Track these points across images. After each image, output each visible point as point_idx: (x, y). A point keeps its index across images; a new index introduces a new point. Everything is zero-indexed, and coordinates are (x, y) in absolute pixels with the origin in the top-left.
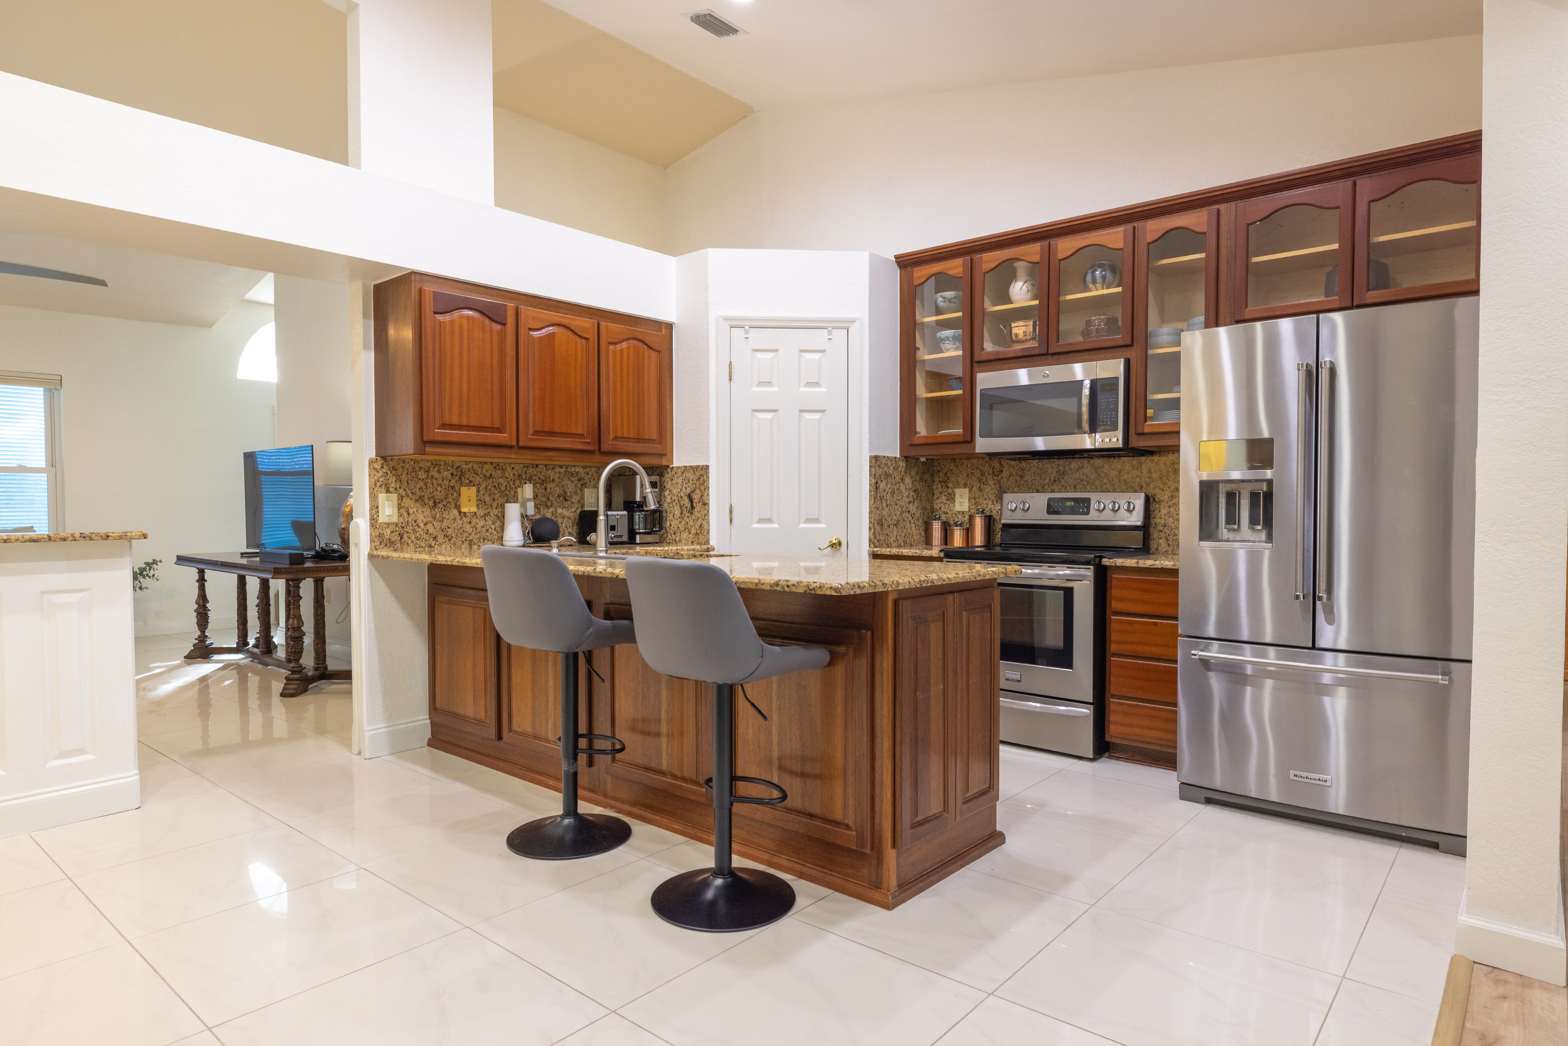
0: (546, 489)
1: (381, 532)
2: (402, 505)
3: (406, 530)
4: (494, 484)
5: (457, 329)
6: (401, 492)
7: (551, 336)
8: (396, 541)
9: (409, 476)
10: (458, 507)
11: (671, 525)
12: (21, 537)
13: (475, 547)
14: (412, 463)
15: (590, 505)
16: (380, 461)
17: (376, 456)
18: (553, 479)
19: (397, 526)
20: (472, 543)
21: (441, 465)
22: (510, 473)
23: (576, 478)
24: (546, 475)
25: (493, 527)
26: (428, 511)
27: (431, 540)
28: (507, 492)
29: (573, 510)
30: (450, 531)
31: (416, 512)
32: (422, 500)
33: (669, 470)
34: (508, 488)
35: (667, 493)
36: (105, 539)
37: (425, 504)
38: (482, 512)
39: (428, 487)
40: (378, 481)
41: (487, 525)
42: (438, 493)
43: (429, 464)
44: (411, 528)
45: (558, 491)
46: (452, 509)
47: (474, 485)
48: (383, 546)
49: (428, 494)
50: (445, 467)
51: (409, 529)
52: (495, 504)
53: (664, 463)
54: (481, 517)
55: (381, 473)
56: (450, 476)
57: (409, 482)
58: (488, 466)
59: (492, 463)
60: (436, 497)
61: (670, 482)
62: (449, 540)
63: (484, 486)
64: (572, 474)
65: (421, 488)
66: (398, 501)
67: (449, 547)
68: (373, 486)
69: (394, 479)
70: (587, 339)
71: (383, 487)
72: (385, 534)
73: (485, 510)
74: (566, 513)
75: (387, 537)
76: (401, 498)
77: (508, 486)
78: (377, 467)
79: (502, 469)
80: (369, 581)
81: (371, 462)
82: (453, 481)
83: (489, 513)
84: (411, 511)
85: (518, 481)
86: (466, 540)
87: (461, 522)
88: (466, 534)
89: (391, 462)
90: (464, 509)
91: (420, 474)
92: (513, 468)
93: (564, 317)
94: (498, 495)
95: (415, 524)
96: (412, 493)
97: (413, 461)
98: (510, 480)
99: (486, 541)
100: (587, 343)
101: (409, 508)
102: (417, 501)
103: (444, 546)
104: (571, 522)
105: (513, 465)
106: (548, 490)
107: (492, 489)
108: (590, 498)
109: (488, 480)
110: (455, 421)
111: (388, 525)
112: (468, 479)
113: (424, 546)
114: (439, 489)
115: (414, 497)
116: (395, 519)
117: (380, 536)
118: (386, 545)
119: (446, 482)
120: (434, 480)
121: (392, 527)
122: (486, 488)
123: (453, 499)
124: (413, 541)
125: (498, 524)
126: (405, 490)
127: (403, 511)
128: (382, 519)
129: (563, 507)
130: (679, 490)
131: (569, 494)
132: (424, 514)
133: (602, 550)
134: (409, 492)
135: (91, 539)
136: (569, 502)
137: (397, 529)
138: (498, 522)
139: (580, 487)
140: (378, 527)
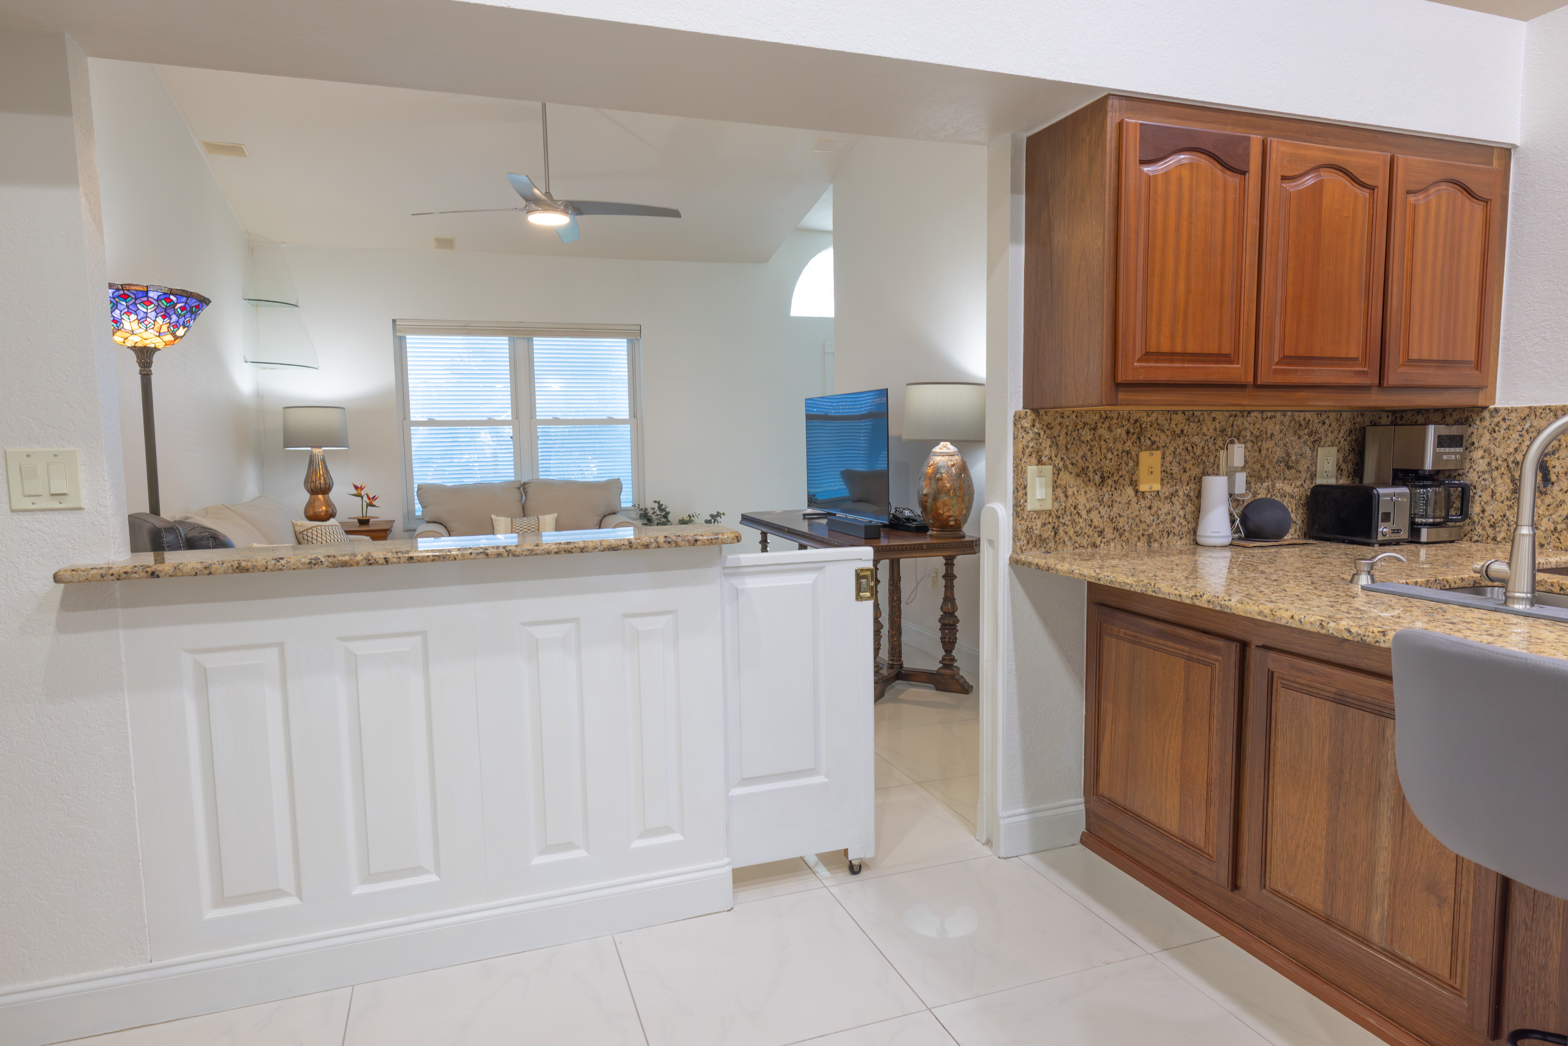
0: (1260, 451)
1: (1030, 526)
2: (1059, 482)
3: (1063, 521)
4: (1186, 445)
5: (1173, 188)
6: (1057, 462)
7: (1318, 187)
8: (1048, 538)
9: (1069, 438)
10: (1134, 483)
11: (1483, 511)
12: (599, 544)
13: (1156, 545)
14: (1074, 417)
15: (1325, 475)
16: (1031, 416)
17: (1024, 408)
18: (1272, 434)
19: (1050, 514)
20: (1152, 540)
21: (1112, 418)
22: (1209, 428)
23: (1306, 431)
24: (1261, 428)
25: (1182, 513)
26: (1092, 491)
27: (1096, 535)
28: (1204, 458)
29: (1299, 483)
30: (1122, 522)
31: (1076, 493)
32: (1086, 474)
33: (1486, 414)
34: (1206, 451)
35: (1477, 454)
36: (693, 545)
37: (1089, 480)
38: (1167, 490)
39: (1094, 454)
40: (1028, 447)
41: (1173, 511)
42: (1108, 462)
43: (1097, 417)
44: (1069, 518)
45: (1279, 453)
46: (1126, 487)
47: (1158, 449)
48: (1031, 545)
49: (1094, 465)
50: (1119, 421)
51: (1066, 519)
52: (1185, 477)
53: (1481, 403)
54: (1166, 498)
55: (1031, 435)
56: (1124, 436)
57: (1069, 446)
58: (1179, 417)
59: (1184, 412)
60: (1105, 469)
61: (1487, 436)
62: (1121, 535)
63: (1172, 449)
64: (1301, 425)
65: (1084, 457)
66: (1053, 477)
67: (1120, 547)
68: (1020, 454)
69: (1049, 443)
70: (1372, 188)
71: (1034, 455)
72: (1034, 528)
73: (1172, 486)
74: (1288, 489)
75: (1037, 532)
76: (1057, 471)
77: (1206, 448)
78: (1026, 425)
79: (1199, 421)
80: (1010, 599)
81: (1018, 418)
82: (1129, 443)
83: (1177, 491)
84: (1070, 493)
85: (1220, 439)
86: (1143, 535)
87: (1138, 507)
88: (1143, 526)
89: (1045, 418)
90: (1143, 487)
91: (1083, 433)
92: (1214, 419)
93: (1337, 152)
94: (1191, 462)
95: (1075, 512)
96: (1073, 464)
97: (1075, 414)
98: (1208, 437)
99: (1171, 535)
100: (1372, 196)
101: (1068, 487)
102: (1078, 475)
103: (1112, 545)
104: (1294, 502)
105: (1214, 415)
106: (1264, 452)
107: (1183, 453)
108: (1326, 462)
109: (1178, 439)
110: (1165, 347)
111: (1038, 513)
112: (1150, 439)
113: (1086, 546)
114: (1109, 456)
115: (1076, 470)
116: (1048, 506)
117: (1029, 530)
118: (1035, 546)
119: (1119, 446)
120: (1103, 443)
121: (1044, 516)
122: (1174, 452)
123: (1128, 472)
124: (1071, 538)
125: (1190, 508)
126: (1062, 459)
127: (1059, 492)
128: (1031, 505)
129: (1285, 479)
130: (1511, 450)
131: (1293, 458)
132: (1088, 495)
133: (1523, 599)
134: (1068, 462)
135: (677, 544)
136: (1293, 471)
137: (1050, 519)
138: (1189, 505)
139: (1311, 445)
140: (1025, 517)
